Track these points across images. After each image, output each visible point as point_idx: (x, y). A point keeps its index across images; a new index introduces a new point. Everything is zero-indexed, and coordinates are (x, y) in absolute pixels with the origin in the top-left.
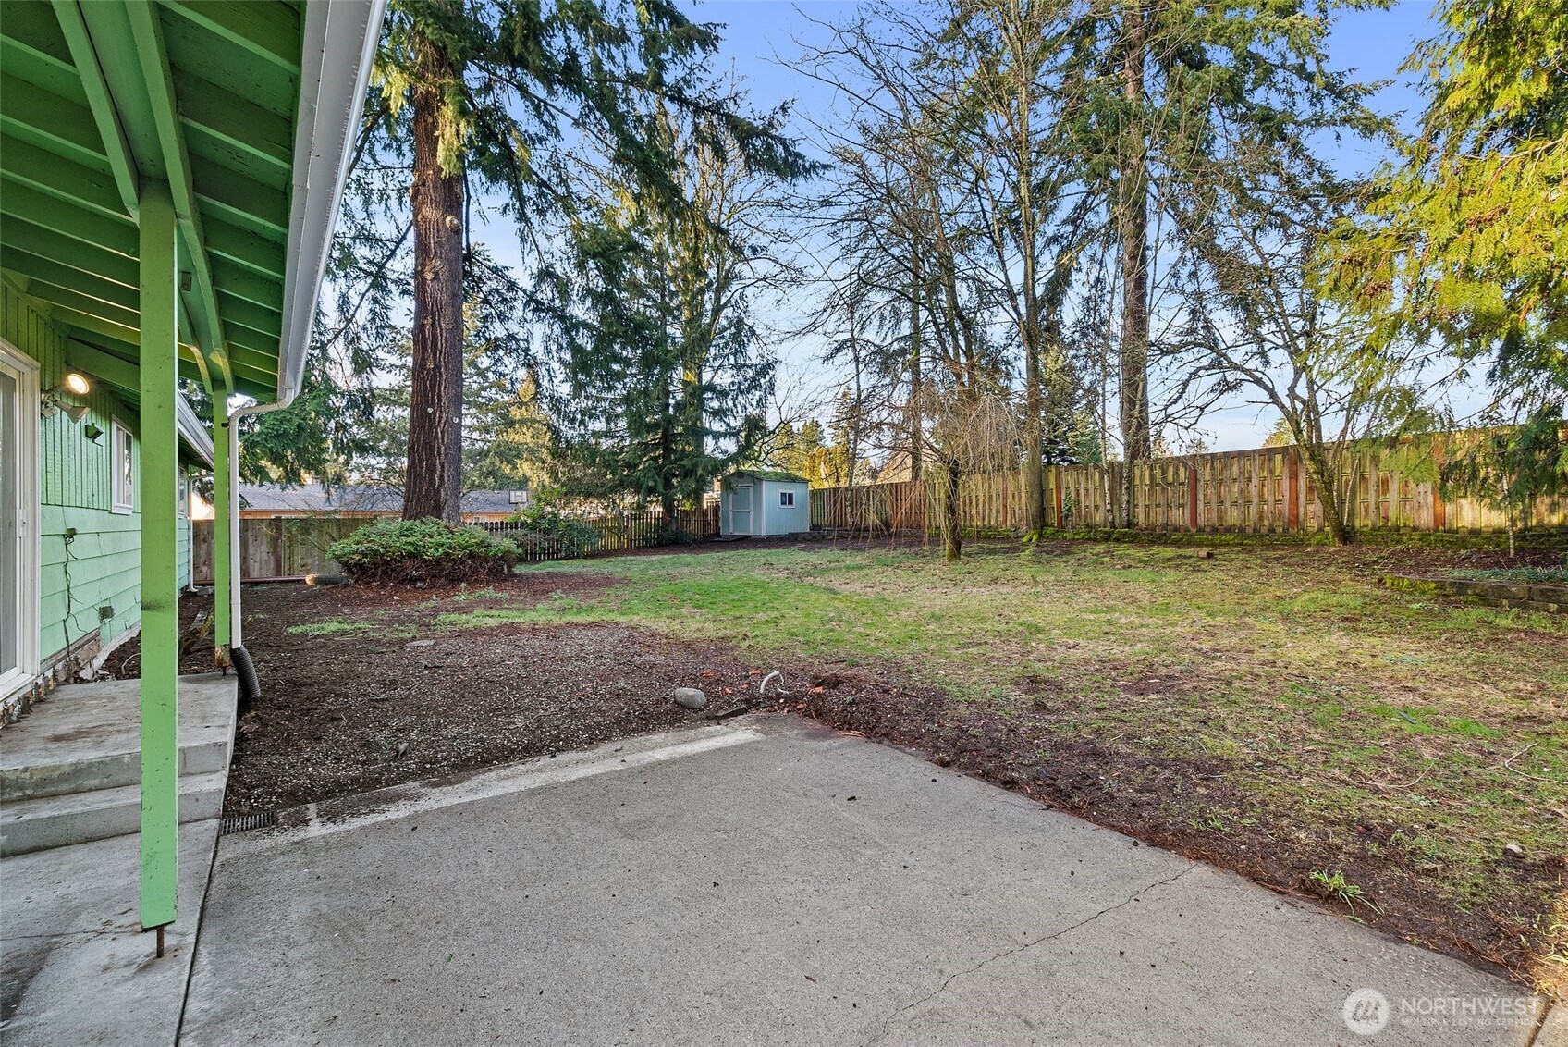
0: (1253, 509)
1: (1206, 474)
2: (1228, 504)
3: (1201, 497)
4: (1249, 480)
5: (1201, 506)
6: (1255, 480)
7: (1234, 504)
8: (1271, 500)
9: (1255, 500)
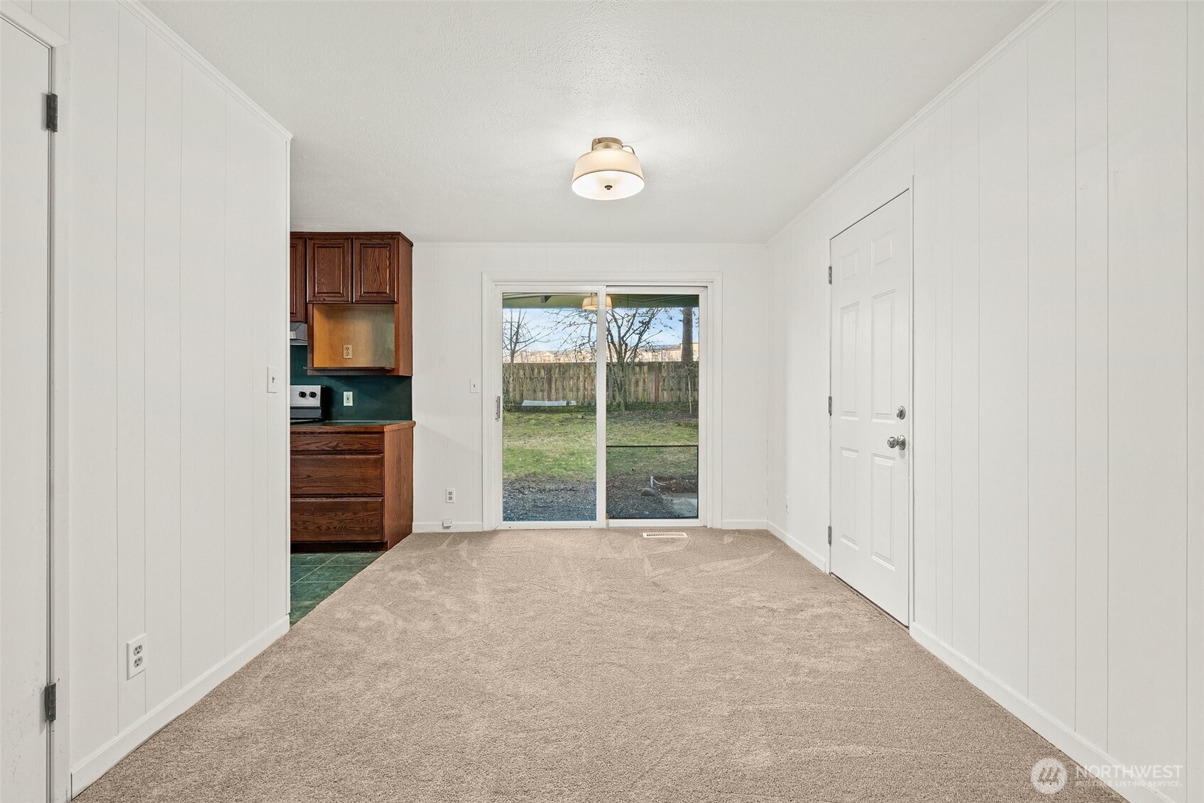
0: (581, 393)
1: (556, 374)
2: (568, 390)
3: (553, 386)
4: (578, 378)
5: (553, 391)
6: (581, 379)
7: (571, 390)
8: (589, 389)
9: (582, 388)
